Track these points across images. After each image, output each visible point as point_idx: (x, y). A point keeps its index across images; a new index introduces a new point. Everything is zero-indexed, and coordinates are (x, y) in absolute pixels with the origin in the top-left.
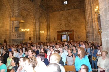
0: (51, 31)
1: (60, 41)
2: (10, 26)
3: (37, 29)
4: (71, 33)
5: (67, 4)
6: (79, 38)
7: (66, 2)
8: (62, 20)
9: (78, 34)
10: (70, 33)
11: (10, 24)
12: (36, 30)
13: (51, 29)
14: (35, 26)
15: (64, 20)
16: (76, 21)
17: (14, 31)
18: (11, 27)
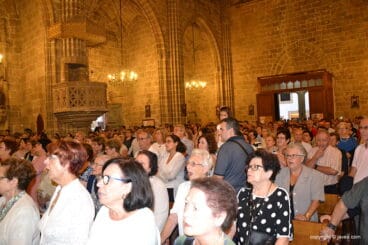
0: (238, 78)
1: (270, 119)
2: (49, 60)
3: (174, 72)
4: (319, 83)
6: (355, 105)
8: (278, 33)
9: (351, 86)
10: (312, 83)
11: (48, 52)
12: (168, 77)
13: (236, 73)
14: (164, 60)
15: (287, 31)
16: (340, 30)
17: (62, 79)
18: (53, 64)
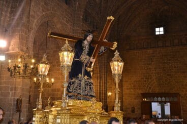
3: (103, 88)
5: (162, 33)
7: (162, 29)
8: (150, 68)
10: (171, 99)
12: (100, 90)
14: (99, 81)
15: (155, 68)
